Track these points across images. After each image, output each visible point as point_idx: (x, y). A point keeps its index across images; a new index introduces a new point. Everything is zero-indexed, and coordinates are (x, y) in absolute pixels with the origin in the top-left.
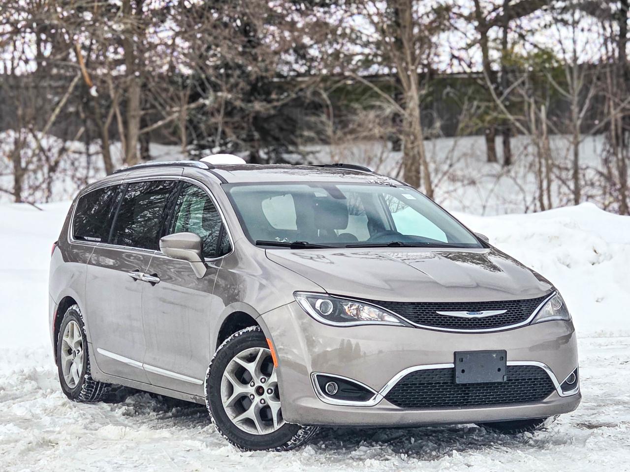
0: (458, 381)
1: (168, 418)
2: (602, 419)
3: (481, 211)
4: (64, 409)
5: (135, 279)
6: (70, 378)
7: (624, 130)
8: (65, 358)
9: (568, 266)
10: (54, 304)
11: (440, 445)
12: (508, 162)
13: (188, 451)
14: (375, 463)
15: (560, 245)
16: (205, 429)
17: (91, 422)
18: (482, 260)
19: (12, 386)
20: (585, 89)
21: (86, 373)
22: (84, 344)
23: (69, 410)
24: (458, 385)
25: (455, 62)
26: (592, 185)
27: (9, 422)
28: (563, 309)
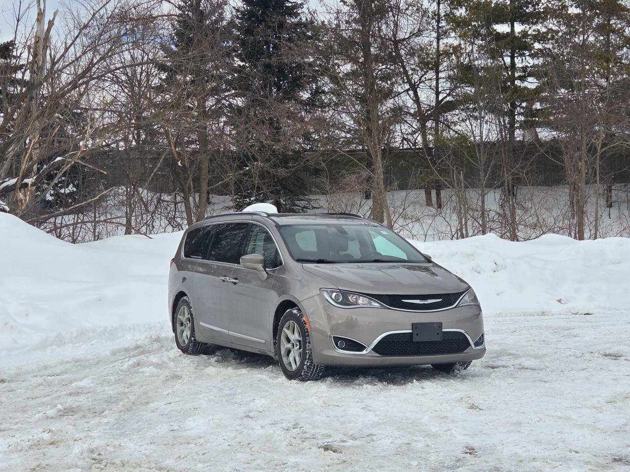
0: (414, 340)
1: (242, 363)
2: (500, 363)
3: (423, 237)
4: (180, 358)
5: (224, 281)
6: (182, 341)
7: (513, 186)
8: (179, 328)
9: (478, 273)
10: (172, 296)
11: (405, 377)
12: (440, 206)
13: (260, 380)
14: (369, 386)
15: (473, 260)
16: (267, 369)
17: (198, 366)
18: (426, 269)
19: (146, 346)
20: (489, 161)
21: (193, 337)
22: (191, 320)
23: (183, 359)
24: (414, 342)
25: (405, 142)
26: (493, 221)
27: (149, 366)
28: (475, 299)
